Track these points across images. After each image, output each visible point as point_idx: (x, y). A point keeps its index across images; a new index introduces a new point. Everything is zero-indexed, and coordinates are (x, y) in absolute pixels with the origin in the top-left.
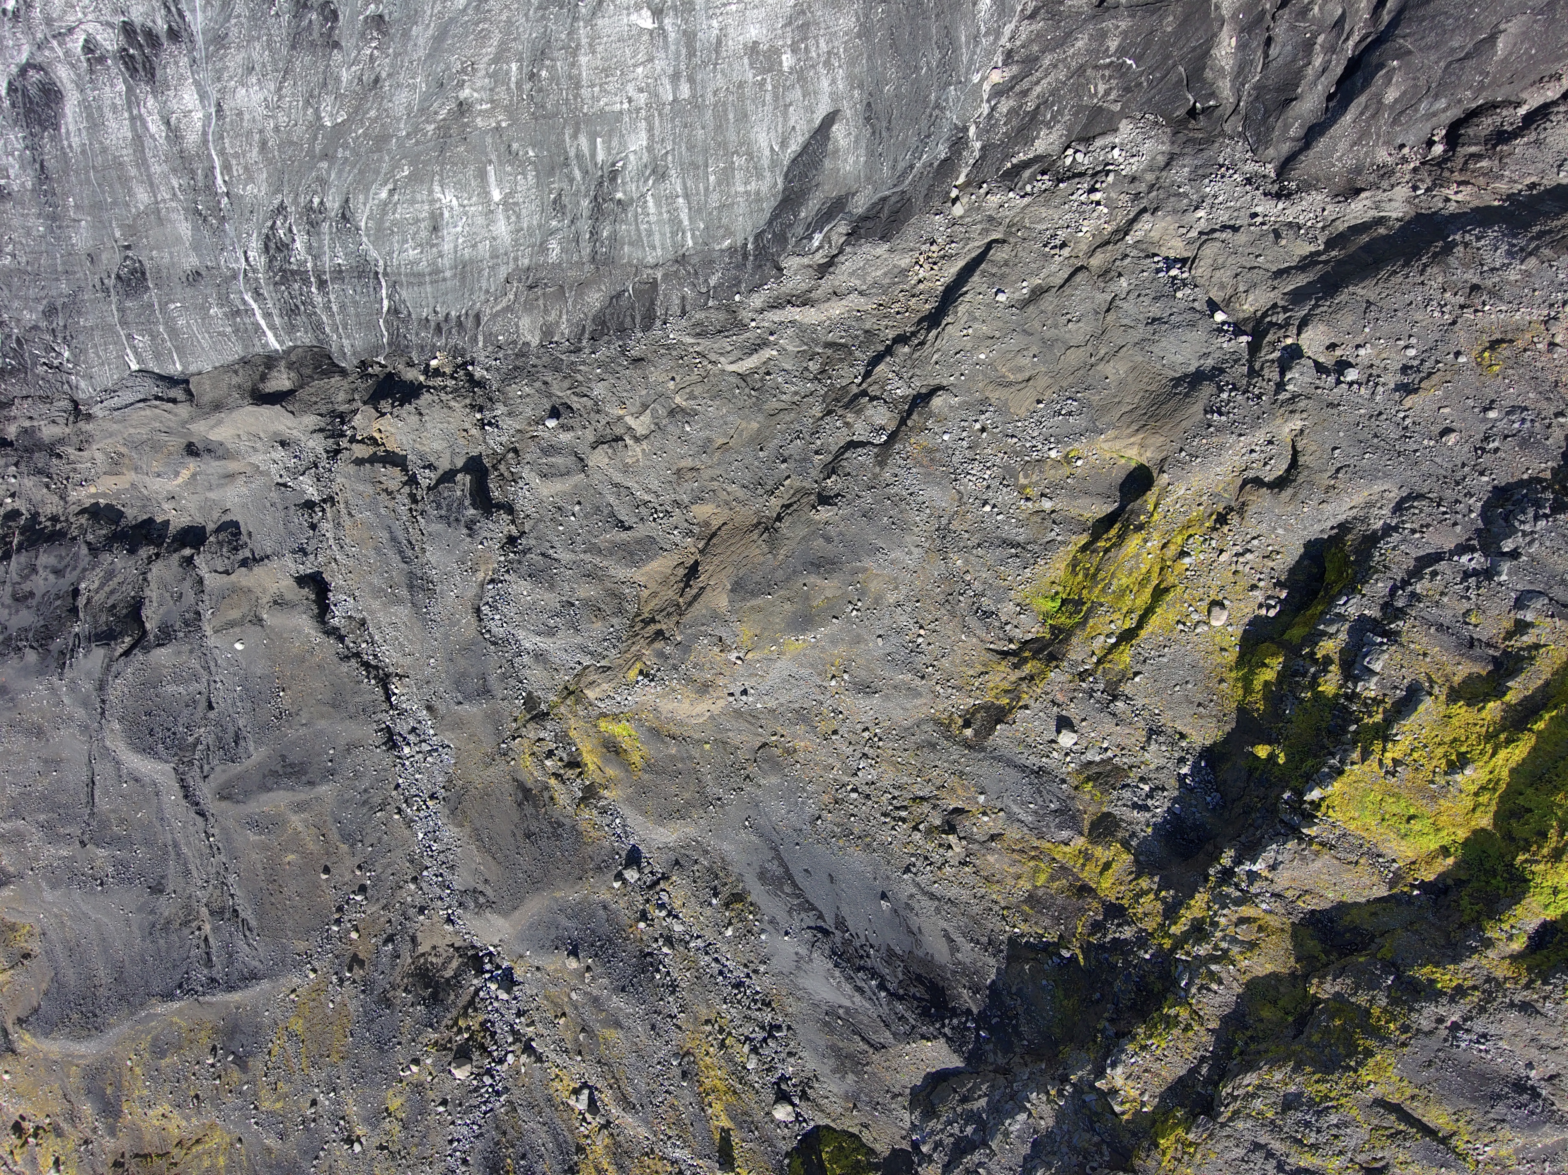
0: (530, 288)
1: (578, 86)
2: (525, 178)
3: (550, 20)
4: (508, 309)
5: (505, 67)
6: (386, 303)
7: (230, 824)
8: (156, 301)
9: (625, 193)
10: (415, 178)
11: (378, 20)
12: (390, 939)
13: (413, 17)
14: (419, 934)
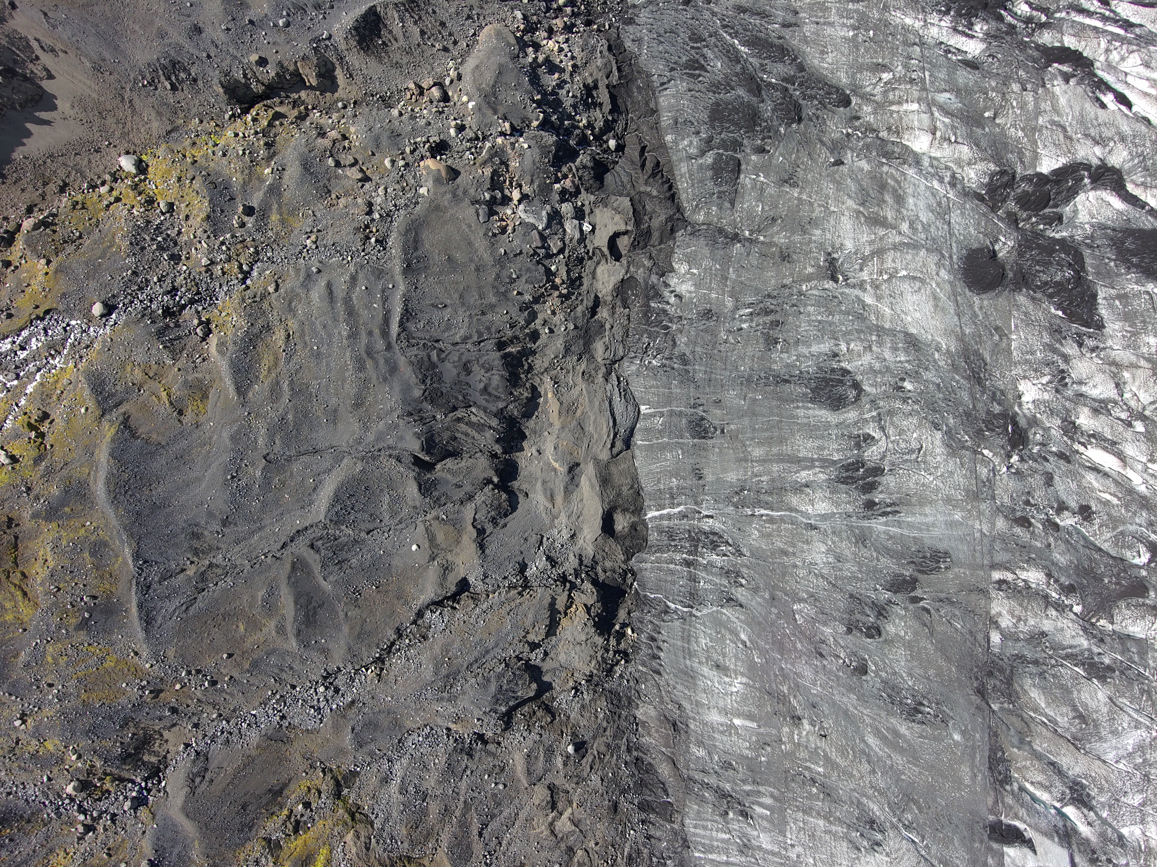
0: (674, 725)
1: (805, 812)
2: (747, 748)
3: (850, 807)
4: (662, 702)
5: (821, 763)
6: (673, 606)
7: (273, 574)
8: (686, 441)
9: (732, 819)
10: (752, 666)
11: (862, 670)
12: (174, 710)
13: (862, 698)
14: (178, 727)
